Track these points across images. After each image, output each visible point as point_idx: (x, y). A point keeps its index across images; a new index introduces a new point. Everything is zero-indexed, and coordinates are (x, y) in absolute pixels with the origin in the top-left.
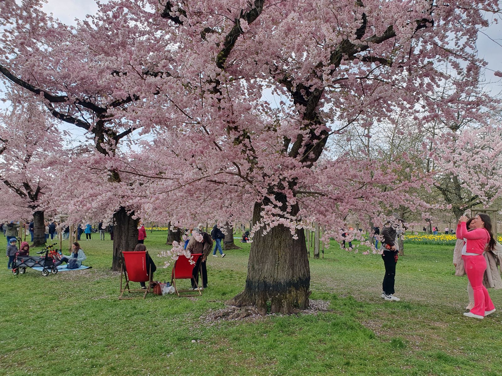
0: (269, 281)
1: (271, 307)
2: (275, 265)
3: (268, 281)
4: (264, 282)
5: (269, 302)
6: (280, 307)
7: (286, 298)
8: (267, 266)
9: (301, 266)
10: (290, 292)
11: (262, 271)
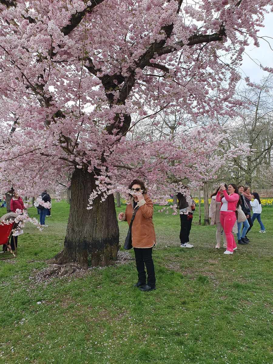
0: (89, 240)
1: (91, 261)
2: (94, 226)
3: (87, 240)
4: (85, 241)
5: (89, 258)
6: (99, 261)
7: (104, 253)
8: (87, 228)
9: (113, 226)
10: (106, 248)
11: (82, 232)
